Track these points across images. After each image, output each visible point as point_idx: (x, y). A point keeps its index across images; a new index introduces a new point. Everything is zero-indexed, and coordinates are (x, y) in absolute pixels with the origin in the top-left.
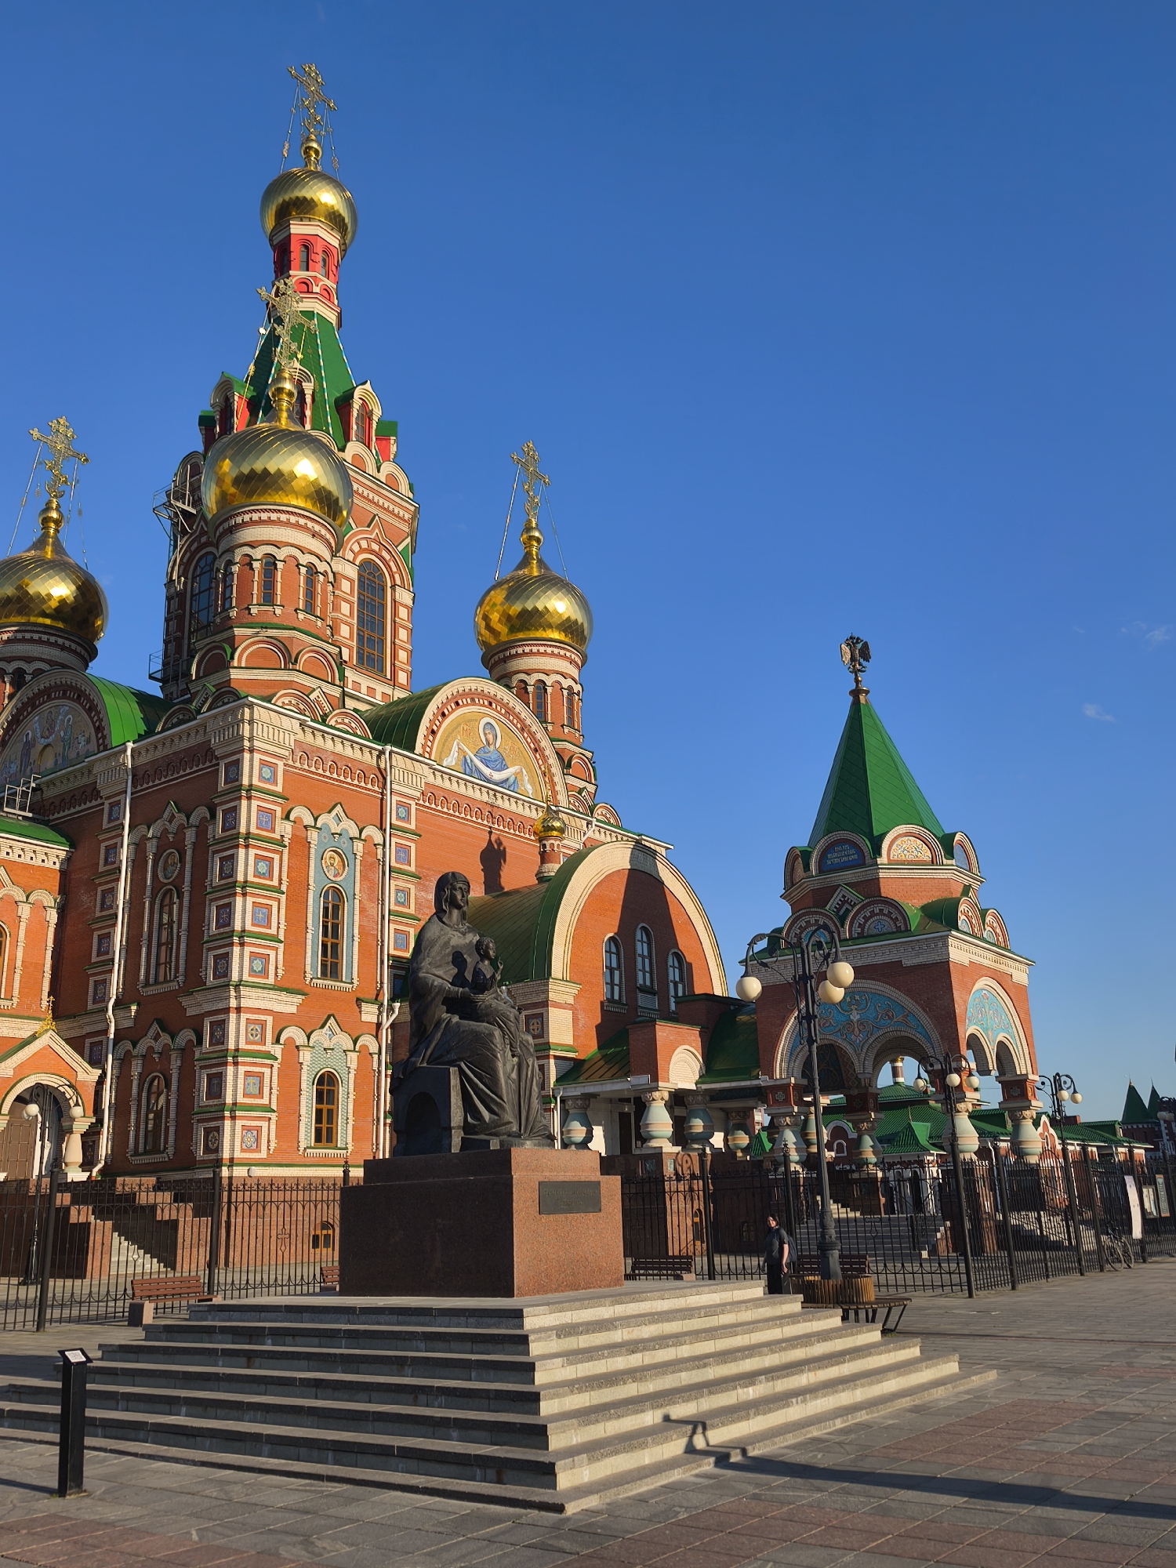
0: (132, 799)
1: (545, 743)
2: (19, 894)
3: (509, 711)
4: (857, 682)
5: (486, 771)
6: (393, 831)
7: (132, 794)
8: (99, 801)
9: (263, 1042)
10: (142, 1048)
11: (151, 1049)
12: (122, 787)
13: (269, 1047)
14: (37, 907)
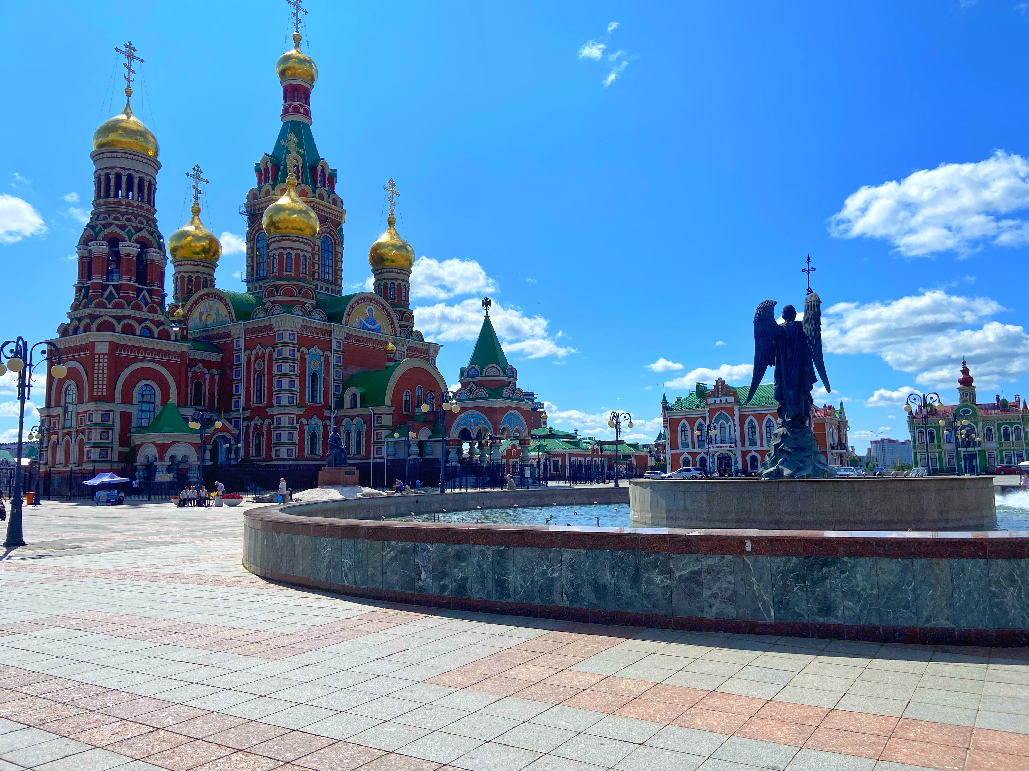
0: (245, 340)
1: (392, 312)
2: (206, 371)
3: (379, 304)
4: (487, 312)
5: (369, 326)
6: (335, 352)
7: (245, 338)
8: (232, 339)
9: (293, 424)
10: (253, 423)
11: (256, 424)
12: (241, 336)
13: (295, 425)
14: (212, 375)
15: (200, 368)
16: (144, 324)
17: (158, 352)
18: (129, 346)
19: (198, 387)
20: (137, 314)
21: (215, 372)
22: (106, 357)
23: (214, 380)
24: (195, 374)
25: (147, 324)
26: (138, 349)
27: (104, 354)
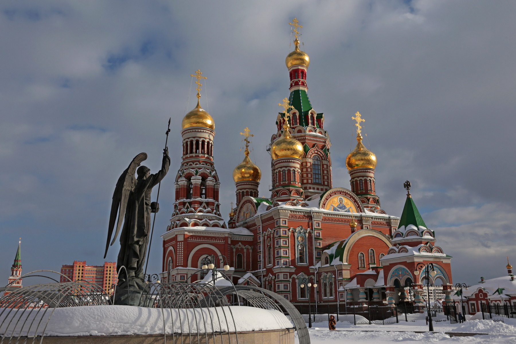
0: (262, 227)
2: (244, 247)
3: (346, 194)
4: (408, 192)
5: (340, 210)
6: (315, 230)
7: (262, 225)
8: (256, 227)
9: (287, 278)
10: (267, 279)
11: (269, 279)
12: (260, 224)
13: (288, 279)
14: (248, 249)
15: (240, 245)
19: (239, 257)
20: (200, 217)
21: (250, 248)
22: (183, 243)
23: (249, 253)
24: (237, 249)
25: (205, 222)
27: (181, 242)
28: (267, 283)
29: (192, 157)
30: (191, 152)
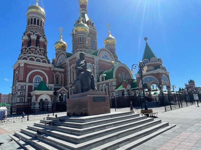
0: (69, 64)
1: (112, 54)
2: (60, 74)
3: (107, 51)
4: (146, 42)
5: (105, 58)
6: (96, 64)
8: (66, 64)
10: (72, 88)
12: (68, 62)
14: (62, 75)
15: (58, 73)
16: (37, 58)
17: (42, 67)
18: (31, 65)
19: (57, 79)
20: (35, 55)
23: (62, 77)
24: (56, 75)
25: (38, 58)
26: (35, 66)
27: (22, 67)
28: (72, 90)
29: (32, 26)
30: (32, 23)
